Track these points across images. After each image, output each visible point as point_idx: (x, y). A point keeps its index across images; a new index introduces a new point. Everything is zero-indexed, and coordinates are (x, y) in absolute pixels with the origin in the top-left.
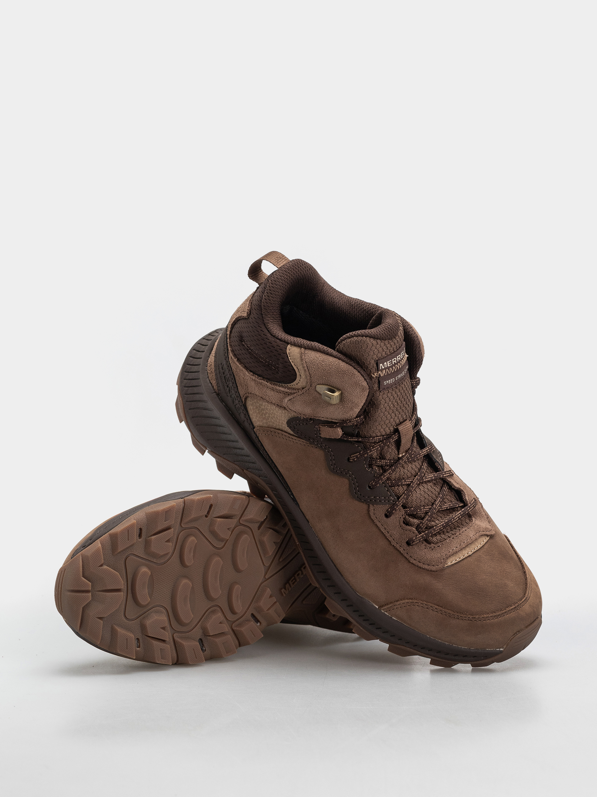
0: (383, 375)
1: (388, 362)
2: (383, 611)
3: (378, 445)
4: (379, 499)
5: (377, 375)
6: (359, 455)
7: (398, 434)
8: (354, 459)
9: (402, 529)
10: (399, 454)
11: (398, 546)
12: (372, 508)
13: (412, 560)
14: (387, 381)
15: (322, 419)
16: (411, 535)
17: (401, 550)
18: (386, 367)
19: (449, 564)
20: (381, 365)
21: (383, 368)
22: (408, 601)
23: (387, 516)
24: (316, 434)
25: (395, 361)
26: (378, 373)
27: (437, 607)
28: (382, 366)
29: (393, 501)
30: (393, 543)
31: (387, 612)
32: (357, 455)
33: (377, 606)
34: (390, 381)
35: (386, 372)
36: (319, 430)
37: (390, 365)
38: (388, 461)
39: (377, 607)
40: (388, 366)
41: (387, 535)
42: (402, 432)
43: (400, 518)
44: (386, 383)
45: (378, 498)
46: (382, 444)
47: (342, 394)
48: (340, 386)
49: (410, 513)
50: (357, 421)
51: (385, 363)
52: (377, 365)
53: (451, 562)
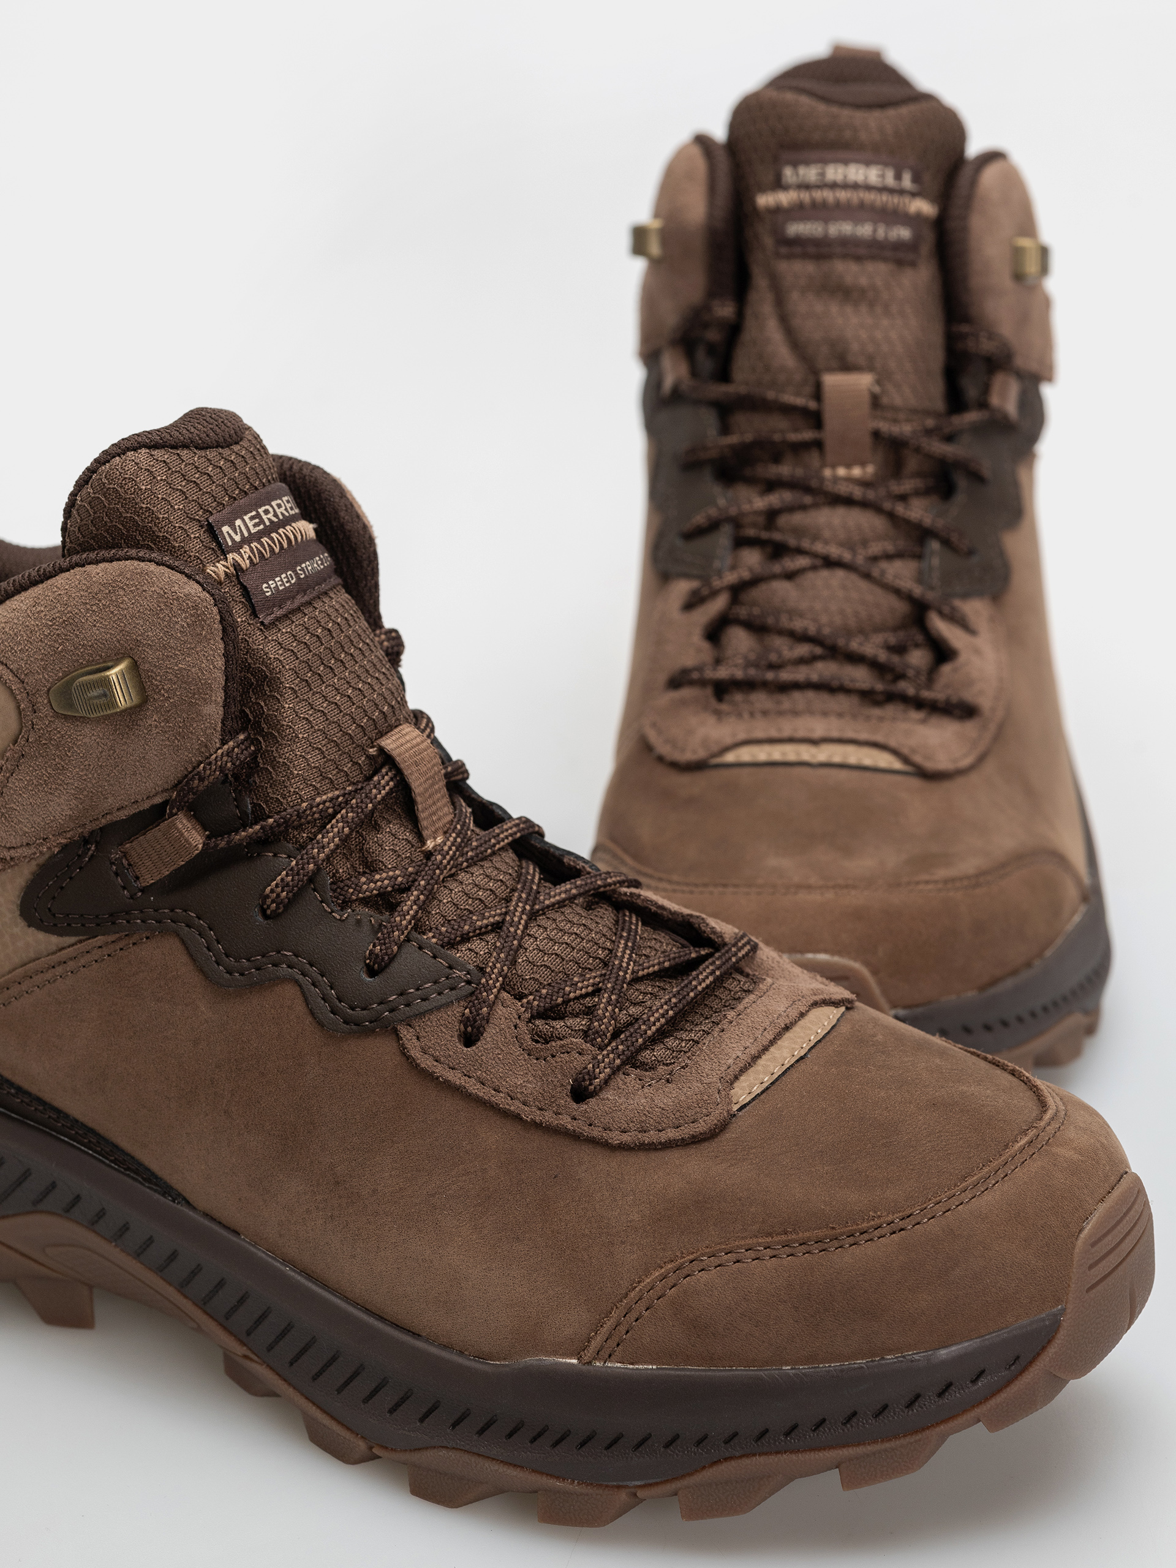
0: (248, 562)
1: (246, 518)
2: (598, 1364)
3: (337, 822)
4: (419, 992)
5: (228, 568)
6: (287, 875)
7: (390, 770)
8: (278, 895)
9: (537, 1059)
10: (422, 840)
11: (548, 1117)
12: (406, 1033)
13: (616, 1138)
14: (270, 582)
15: (123, 815)
16: (579, 1062)
17: (565, 1121)
18: (246, 534)
19: (744, 1099)
20: (226, 529)
21: (238, 538)
22: (663, 1270)
23: (469, 1039)
24: (124, 888)
25: (270, 516)
26: (226, 559)
27: (769, 1239)
28: (233, 534)
29: (469, 982)
30: (529, 1113)
31: (613, 1357)
32: (282, 880)
33: (571, 1356)
34: (281, 582)
35: (252, 550)
36: (130, 865)
37: (258, 528)
38: (398, 872)
39: (575, 1361)
40: (252, 532)
41: (500, 1099)
42: (399, 755)
43: (516, 1027)
44: (269, 587)
45: (412, 990)
46: (347, 813)
47: (135, 667)
48: (118, 641)
49: (542, 1005)
50: (229, 753)
51: (238, 522)
52: (212, 532)
53: (744, 1091)
